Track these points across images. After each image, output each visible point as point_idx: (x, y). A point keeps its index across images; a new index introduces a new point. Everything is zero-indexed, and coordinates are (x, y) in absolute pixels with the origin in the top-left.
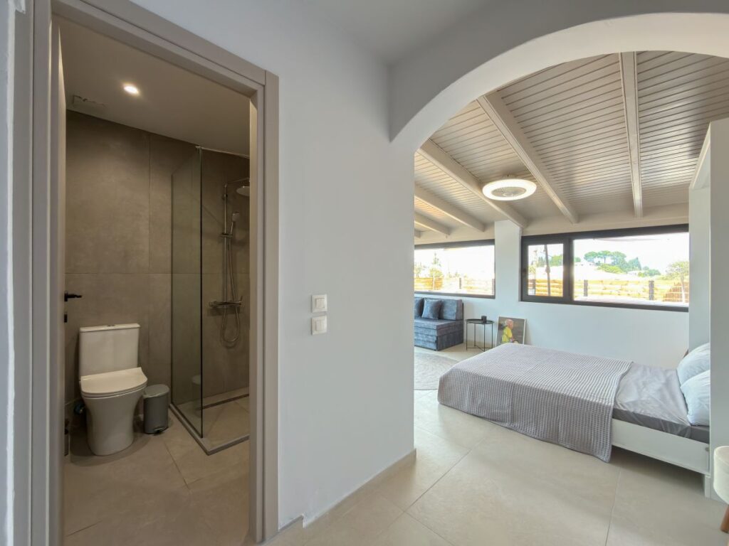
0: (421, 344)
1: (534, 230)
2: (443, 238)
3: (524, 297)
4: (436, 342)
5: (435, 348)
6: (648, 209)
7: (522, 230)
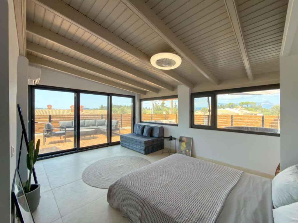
0: (138, 150)
1: (197, 90)
2: (155, 95)
3: (192, 125)
4: (145, 150)
5: (144, 153)
6: (256, 76)
7: (191, 90)
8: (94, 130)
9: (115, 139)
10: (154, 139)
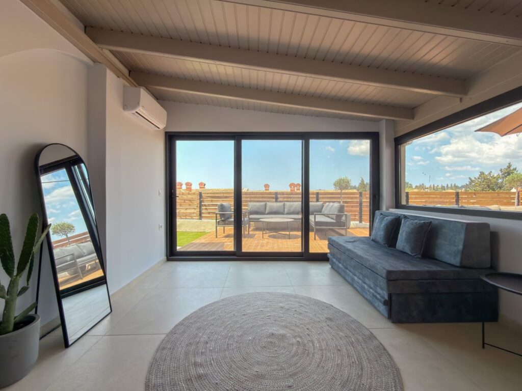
4: (388, 304)
8: (293, 220)
9: (318, 245)
10: (441, 272)
